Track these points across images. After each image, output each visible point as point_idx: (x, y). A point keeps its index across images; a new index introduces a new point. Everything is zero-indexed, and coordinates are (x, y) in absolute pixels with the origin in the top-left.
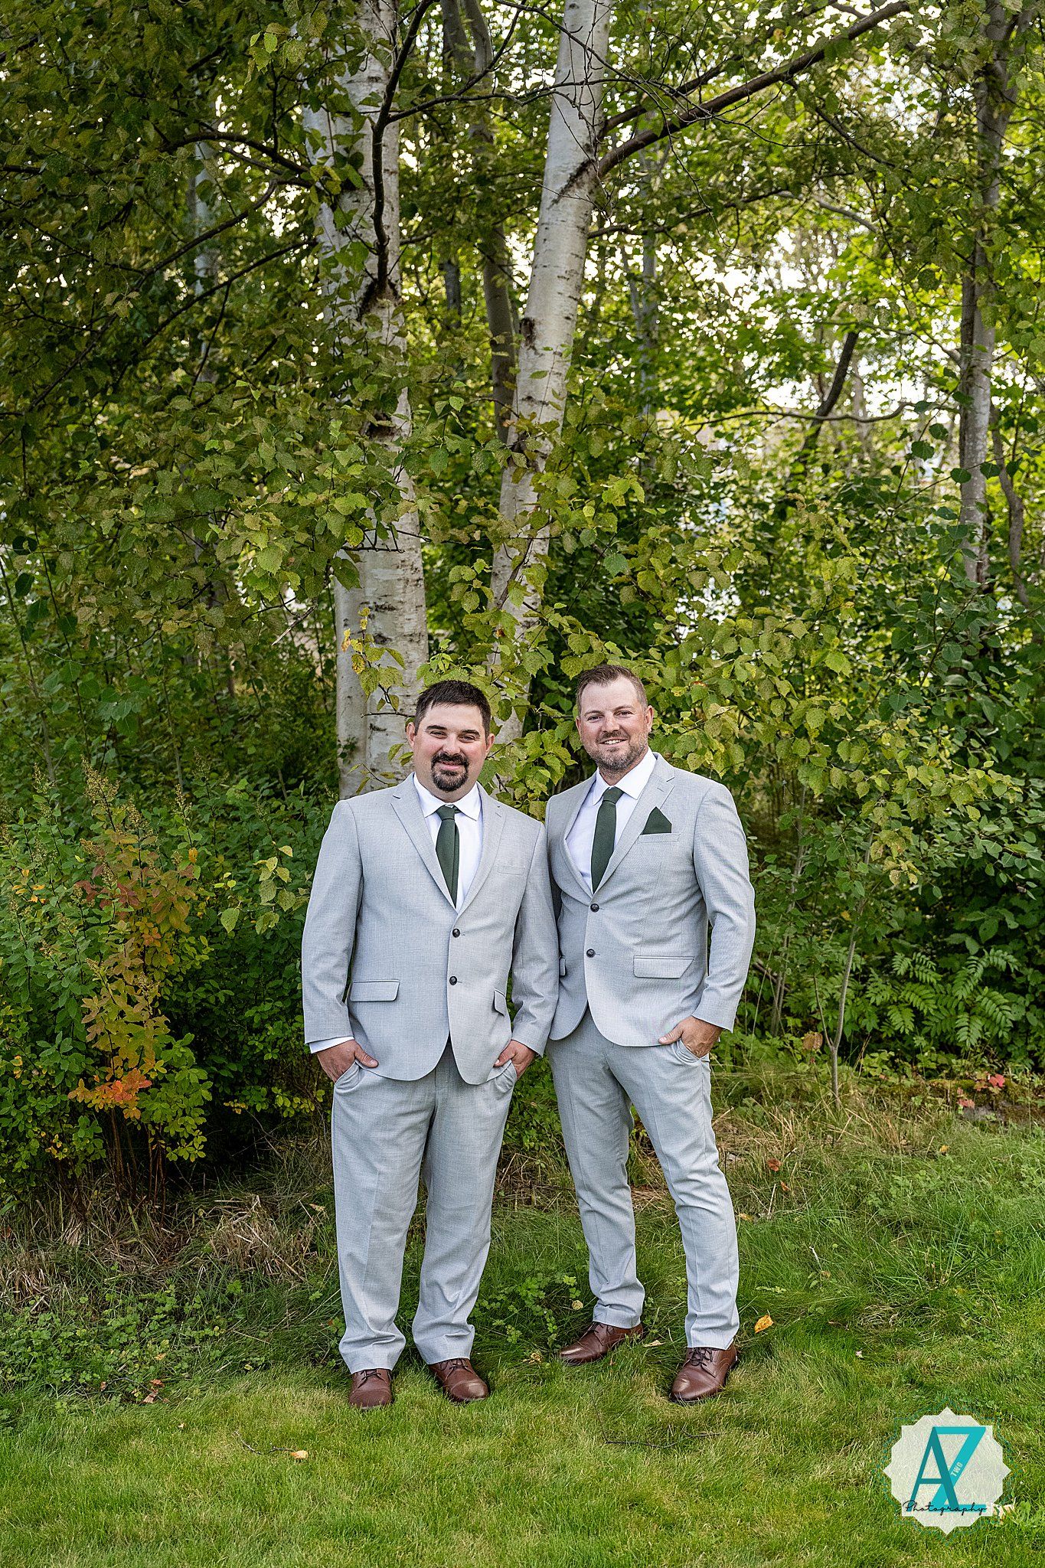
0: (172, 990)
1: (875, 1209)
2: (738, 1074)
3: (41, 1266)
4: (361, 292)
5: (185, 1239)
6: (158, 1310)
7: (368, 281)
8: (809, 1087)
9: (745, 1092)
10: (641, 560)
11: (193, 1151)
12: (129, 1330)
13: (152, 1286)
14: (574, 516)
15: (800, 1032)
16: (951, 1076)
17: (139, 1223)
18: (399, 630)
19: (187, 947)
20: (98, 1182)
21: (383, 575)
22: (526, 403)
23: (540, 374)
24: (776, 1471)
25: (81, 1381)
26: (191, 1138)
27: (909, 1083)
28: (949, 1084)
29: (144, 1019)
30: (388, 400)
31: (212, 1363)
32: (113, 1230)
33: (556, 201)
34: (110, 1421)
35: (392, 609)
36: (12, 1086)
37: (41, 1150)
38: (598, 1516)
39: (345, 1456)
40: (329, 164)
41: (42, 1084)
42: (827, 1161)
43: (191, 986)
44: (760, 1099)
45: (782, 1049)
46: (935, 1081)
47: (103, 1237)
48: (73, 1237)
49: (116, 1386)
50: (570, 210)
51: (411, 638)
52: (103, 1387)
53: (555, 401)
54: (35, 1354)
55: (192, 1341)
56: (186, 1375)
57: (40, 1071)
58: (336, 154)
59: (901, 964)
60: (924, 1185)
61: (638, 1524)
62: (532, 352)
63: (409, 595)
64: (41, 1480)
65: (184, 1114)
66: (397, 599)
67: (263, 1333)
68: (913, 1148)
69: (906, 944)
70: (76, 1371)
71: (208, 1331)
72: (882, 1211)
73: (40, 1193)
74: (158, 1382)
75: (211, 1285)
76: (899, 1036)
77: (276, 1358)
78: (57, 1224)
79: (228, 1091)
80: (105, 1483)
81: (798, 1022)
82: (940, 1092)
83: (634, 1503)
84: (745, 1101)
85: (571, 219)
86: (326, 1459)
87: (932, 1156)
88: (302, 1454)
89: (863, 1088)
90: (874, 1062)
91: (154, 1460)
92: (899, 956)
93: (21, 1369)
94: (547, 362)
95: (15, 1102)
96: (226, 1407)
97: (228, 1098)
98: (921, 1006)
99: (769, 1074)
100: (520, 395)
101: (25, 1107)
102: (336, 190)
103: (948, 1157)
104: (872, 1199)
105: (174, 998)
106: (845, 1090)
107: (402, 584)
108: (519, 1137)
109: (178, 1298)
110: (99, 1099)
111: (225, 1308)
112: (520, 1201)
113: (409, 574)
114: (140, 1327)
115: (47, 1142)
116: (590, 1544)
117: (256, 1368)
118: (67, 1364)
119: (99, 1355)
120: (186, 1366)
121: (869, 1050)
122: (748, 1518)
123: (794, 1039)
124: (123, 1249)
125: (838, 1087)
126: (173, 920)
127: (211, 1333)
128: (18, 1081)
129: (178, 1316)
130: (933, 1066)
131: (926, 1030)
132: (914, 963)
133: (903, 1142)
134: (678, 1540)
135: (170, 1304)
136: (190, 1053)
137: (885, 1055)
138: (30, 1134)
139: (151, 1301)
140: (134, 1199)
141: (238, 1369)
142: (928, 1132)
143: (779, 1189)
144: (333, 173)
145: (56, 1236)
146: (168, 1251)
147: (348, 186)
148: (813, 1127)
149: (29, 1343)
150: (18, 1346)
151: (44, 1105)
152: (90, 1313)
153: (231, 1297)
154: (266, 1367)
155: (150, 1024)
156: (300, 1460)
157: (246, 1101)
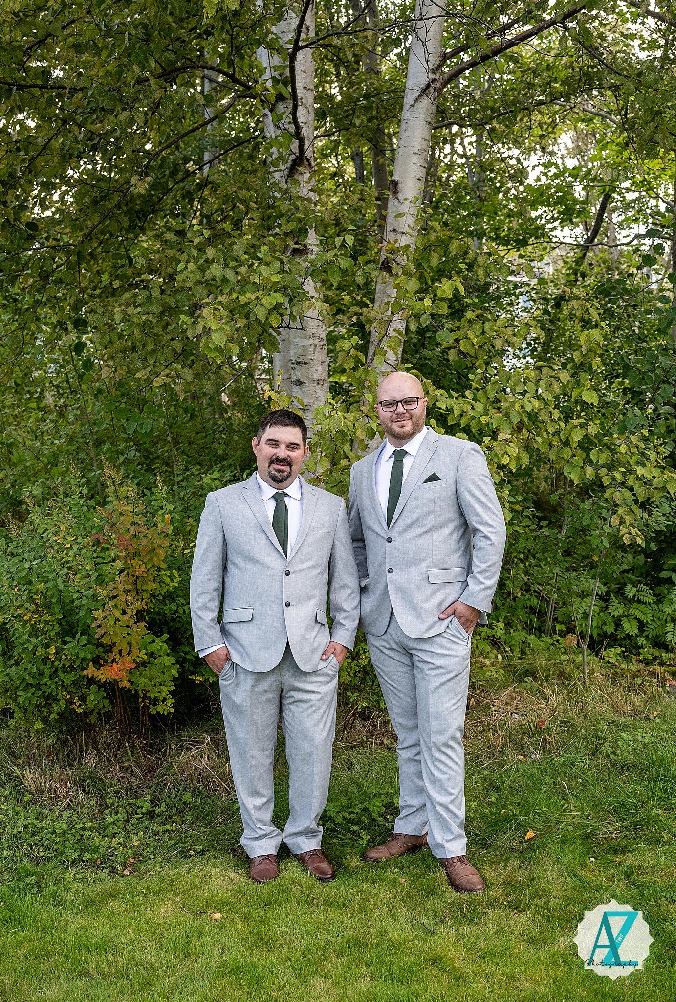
0: (155, 604)
1: (608, 756)
2: (522, 661)
3: (69, 780)
4: (289, 165)
5: (162, 763)
6: (139, 811)
7: (293, 157)
8: (568, 670)
9: (526, 673)
10: (462, 333)
11: (167, 707)
12: (119, 824)
13: (137, 795)
14: (418, 305)
15: (563, 634)
16: (662, 664)
17: (132, 753)
18: (311, 377)
19: (165, 577)
20: (107, 726)
21: (301, 342)
22: (392, 234)
23: (401, 215)
24: (533, 941)
25: (85, 858)
26: (164, 700)
27: (634, 668)
28: (660, 670)
29: (131, 624)
30: (303, 232)
31: (169, 849)
32: (116, 756)
33: (412, 106)
34: (99, 887)
35: (307, 364)
36: (49, 666)
37: (67, 706)
38: (410, 970)
39: (246, 918)
40: (269, 84)
41: (68, 664)
42: (578, 721)
43: (167, 602)
44: (535, 679)
45: (552, 644)
46: (651, 668)
47: (110, 761)
48: (90, 761)
49: (105, 862)
50: (421, 111)
51: (318, 382)
52: (98, 863)
53: (411, 232)
54: (58, 839)
55: (158, 832)
56: (152, 856)
57: (66, 656)
58: (273, 78)
59: (630, 591)
60: (641, 739)
61: (436, 977)
62: (396, 201)
63: (317, 354)
64: (48, 928)
65: (160, 685)
66: (309, 357)
67: (203, 829)
68: (635, 714)
69: (633, 577)
70: (82, 851)
71: (168, 827)
72: (612, 757)
73: (70, 732)
74: (133, 860)
75: (173, 796)
76: (628, 637)
77: (209, 847)
78: (81, 752)
79: (191, 669)
80: (88, 932)
81: (563, 627)
82: (654, 675)
83: (435, 961)
84: (526, 679)
85: (422, 117)
86: (233, 920)
87: (647, 719)
88: (218, 916)
89: (604, 672)
90: (612, 654)
91: (122, 916)
92: (629, 586)
93: (47, 849)
94: (406, 207)
95: (51, 676)
96: (173, 880)
97: (192, 673)
98: (643, 618)
99: (542, 661)
100: (388, 228)
101: (57, 679)
102: (272, 100)
103: (658, 720)
104: (606, 748)
105: (157, 609)
106: (592, 672)
107: (312, 348)
108: (377, 701)
109: (152, 803)
110: (103, 675)
111: (181, 812)
112: (376, 744)
113: (317, 342)
114: (127, 822)
115: (70, 702)
116: (402, 991)
117: (197, 853)
118: (77, 846)
119: (97, 841)
120: (152, 850)
121: (609, 646)
122: (512, 976)
123: (559, 638)
124: (122, 769)
125: (586, 671)
126: (155, 560)
127: (170, 828)
128: (53, 662)
129: (151, 815)
130: (650, 657)
131: (646, 633)
132: (638, 591)
133: (629, 708)
134: (463, 989)
135: (147, 807)
136: (165, 646)
137: (619, 650)
138: (59, 696)
139: (134, 804)
140: (130, 738)
141: (184, 854)
142: (645, 702)
143: (545, 740)
144: (270, 89)
145: (80, 760)
146: (150, 770)
147: (280, 98)
148: (570, 697)
149: (54, 832)
150: (46, 834)
151: (68, 678)
152: (95, 812)
153: (185, 803)
154: (203, 852)
155: (135, 627)
156: (216, 920)
157: (203, 676)
